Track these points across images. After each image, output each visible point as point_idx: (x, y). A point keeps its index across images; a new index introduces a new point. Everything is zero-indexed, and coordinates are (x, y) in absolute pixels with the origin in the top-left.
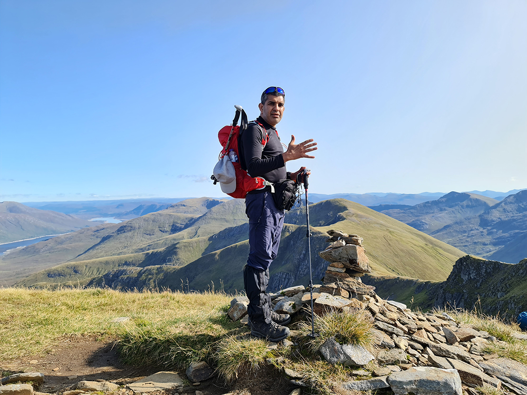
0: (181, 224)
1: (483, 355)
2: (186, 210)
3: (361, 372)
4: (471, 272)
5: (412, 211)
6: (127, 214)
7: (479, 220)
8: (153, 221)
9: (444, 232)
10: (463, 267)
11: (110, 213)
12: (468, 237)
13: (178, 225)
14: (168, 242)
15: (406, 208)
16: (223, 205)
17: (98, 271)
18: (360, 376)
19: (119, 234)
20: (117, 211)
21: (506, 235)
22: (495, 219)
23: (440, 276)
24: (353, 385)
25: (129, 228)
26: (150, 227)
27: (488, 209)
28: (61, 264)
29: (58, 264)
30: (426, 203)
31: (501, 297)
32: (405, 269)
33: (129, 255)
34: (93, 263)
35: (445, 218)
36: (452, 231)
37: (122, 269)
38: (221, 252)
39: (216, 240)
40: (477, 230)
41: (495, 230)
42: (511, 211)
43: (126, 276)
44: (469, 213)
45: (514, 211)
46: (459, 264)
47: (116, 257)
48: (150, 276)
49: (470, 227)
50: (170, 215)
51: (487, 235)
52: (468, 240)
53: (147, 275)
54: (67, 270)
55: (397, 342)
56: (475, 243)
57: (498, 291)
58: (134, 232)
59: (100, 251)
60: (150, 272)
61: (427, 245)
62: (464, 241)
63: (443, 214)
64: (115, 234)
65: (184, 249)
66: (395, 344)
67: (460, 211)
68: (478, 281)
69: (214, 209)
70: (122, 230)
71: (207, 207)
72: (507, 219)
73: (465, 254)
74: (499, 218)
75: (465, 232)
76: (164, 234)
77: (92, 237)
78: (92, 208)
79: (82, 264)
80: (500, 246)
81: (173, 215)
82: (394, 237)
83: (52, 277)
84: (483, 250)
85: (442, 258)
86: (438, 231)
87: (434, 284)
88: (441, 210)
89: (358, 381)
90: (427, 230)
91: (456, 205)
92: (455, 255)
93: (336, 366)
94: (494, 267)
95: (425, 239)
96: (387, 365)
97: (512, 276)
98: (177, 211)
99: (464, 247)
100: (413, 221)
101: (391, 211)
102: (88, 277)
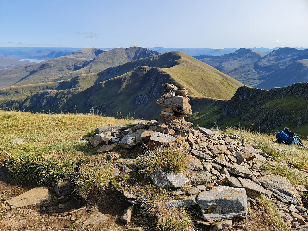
0: (80, 65)
1: (261, 172)
2: (83, 56)
3: (179, 193)
4: (244, 95)
5: (218, 59)
6: (44, 57)
7: (254, 65)
8: (62, 62)
9: (234, 72)
10: (241, 92)
11: (33, 56)
12: (246, 75)
13: (78, 65)
14: (72, 76)
15: (214, 58)
16: (106, 53)
17: (30, 92)
18: (178, 196)
19: (41, 70)
20: (38, 55)
21: (267, 74)
22: (262, 65)
23: (228, 97)
24: (172, 204)
25: (47, 66)
26: (60, 66)
27: (260, 58)
28: (6, 87)
29: (5, 87)
30: (226, 55)
31: (258, 108)
32: (210, 93)
33: (49, 83)
34: (27, 87)
35: (235, 64)
36: (238, 71)
37: (46, 91)
38: (105, 83)
39: (102, 75)
40: (252, 71)
41: (261, 71)
42: (272, 60)
43: (48, 95)
44: (249, 61)
45: (274, 60)
46: (239, 91)
47: (41, 84)
48: (63, 96)
49: (248, 70)
50: (72, 59)
51: (257, 74)
52: (246, 77)
53: (61, 95)
54: (10, 91)
55: (205, 166)
56: (249, 79)
57: (257, 104)
58: (50, 69)
59: (30, 80)
60: (63, 93)
61: (223, 79)
62: (244, 77)
63: (235, 62)
64: (38, 70)
65: (83, 80)
66: (204, 167)
67: (244, 60)
68: (247, 100)
69: (100, 55)
70: (42, 67)
71: (95, 54)
72: (269, 65)
73: (243, 85)
74: (265, 64)
75: (245, 72)
76: (69, 70)
77: (24, 71)
78: (21, 52)
79: (19, 88)
80: (262, 80)
81: (74, 59)
82: (206, 75)
83: (2, 95)
84: (253, 82)
85: (230, 87)
86: (231, 72)
87: (224, 101)
88: (234, 59)
89: (176, 201)
90: (225, 71)
91: (243, 56)
92: (237, 85)
93: (161, 190)
94: (257, 92)
95: (223, 76)
96: (197, 185)
97: (266, 97)
98: (76, 56)
99: (243, 81)
100: (218, 66)
101: (206, 59)
102: (25, 95)
